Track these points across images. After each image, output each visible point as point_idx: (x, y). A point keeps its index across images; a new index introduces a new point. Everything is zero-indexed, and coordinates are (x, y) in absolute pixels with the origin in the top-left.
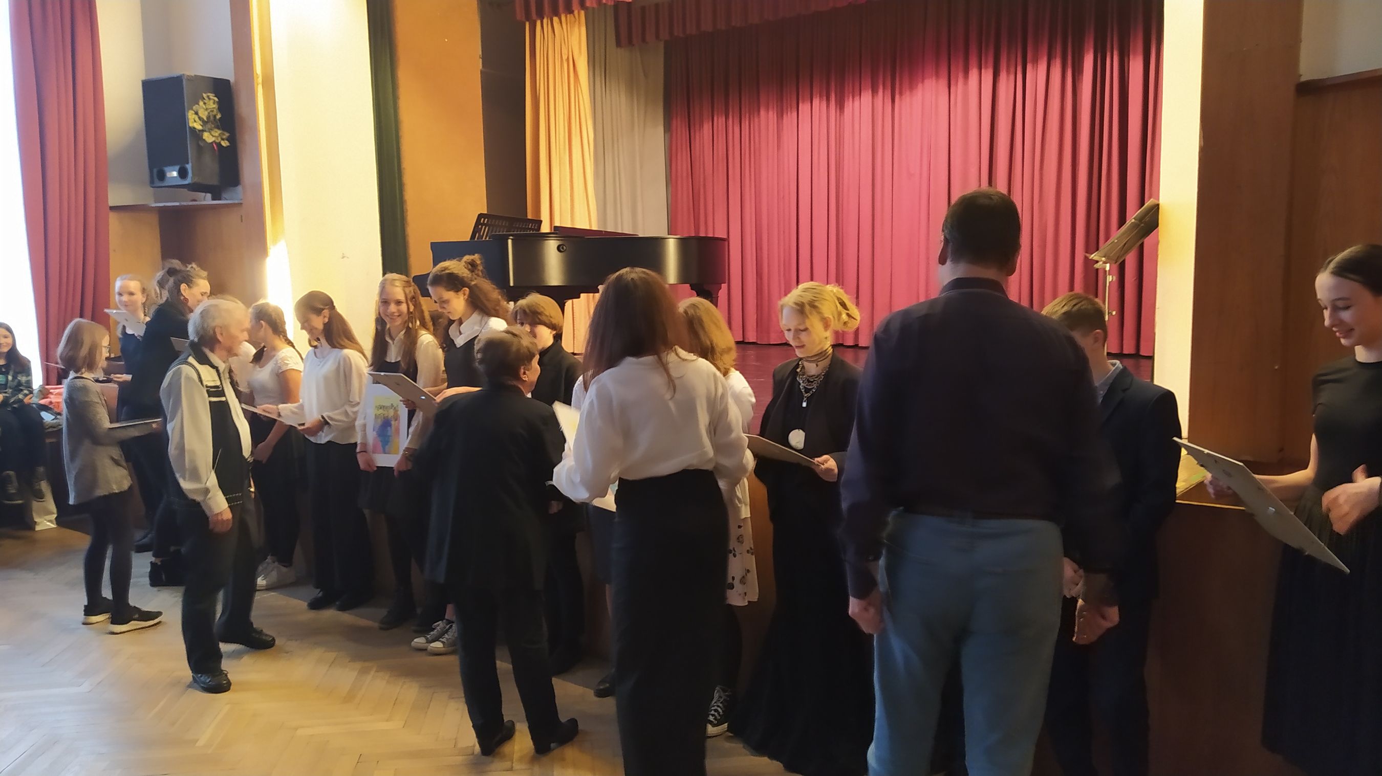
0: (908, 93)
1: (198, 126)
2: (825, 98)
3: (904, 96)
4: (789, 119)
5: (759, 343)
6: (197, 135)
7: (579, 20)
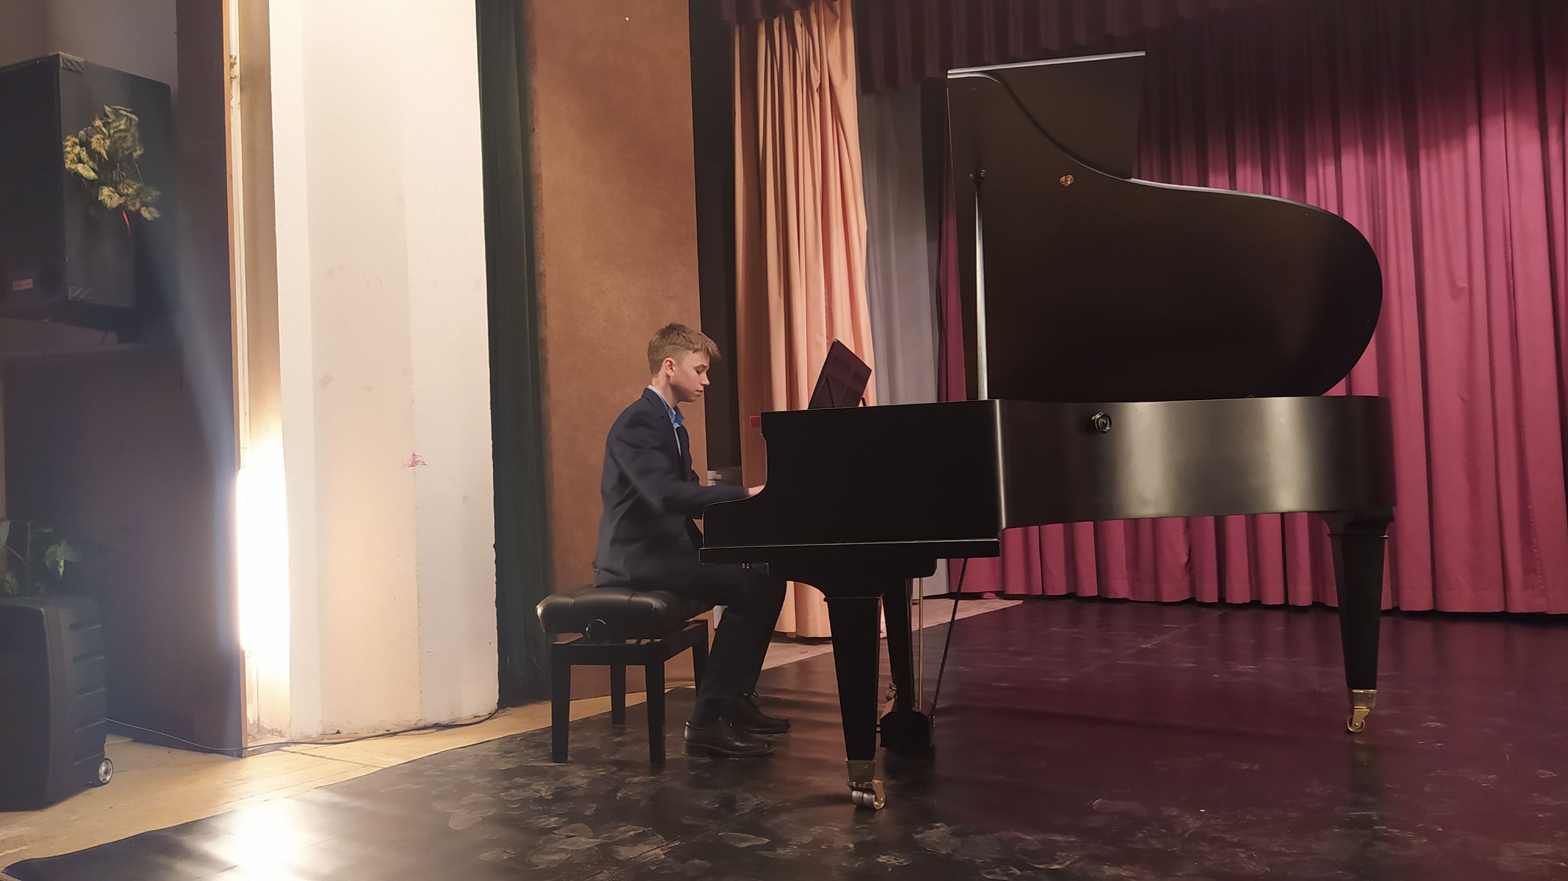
1: (87, 171)
6: (87, 189)
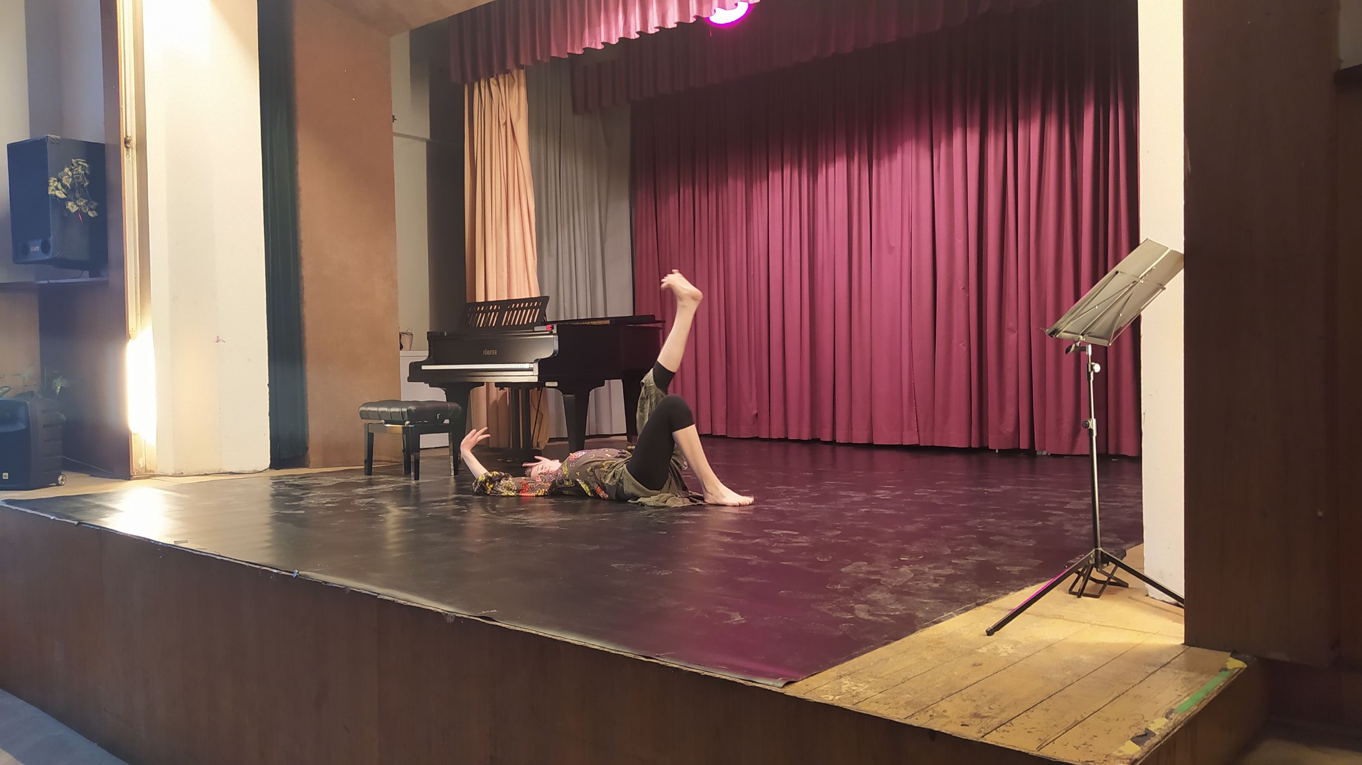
0: (886, 157)
1: (61, 195)
2: (797, 165)
3: (882, 162)
4: (758, 191)
5: (729, 436)
6: (60, 204)
7: (518, 82)
